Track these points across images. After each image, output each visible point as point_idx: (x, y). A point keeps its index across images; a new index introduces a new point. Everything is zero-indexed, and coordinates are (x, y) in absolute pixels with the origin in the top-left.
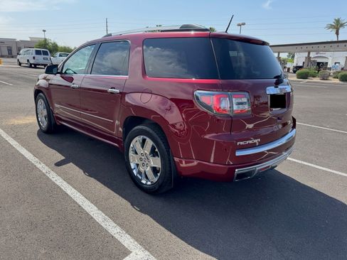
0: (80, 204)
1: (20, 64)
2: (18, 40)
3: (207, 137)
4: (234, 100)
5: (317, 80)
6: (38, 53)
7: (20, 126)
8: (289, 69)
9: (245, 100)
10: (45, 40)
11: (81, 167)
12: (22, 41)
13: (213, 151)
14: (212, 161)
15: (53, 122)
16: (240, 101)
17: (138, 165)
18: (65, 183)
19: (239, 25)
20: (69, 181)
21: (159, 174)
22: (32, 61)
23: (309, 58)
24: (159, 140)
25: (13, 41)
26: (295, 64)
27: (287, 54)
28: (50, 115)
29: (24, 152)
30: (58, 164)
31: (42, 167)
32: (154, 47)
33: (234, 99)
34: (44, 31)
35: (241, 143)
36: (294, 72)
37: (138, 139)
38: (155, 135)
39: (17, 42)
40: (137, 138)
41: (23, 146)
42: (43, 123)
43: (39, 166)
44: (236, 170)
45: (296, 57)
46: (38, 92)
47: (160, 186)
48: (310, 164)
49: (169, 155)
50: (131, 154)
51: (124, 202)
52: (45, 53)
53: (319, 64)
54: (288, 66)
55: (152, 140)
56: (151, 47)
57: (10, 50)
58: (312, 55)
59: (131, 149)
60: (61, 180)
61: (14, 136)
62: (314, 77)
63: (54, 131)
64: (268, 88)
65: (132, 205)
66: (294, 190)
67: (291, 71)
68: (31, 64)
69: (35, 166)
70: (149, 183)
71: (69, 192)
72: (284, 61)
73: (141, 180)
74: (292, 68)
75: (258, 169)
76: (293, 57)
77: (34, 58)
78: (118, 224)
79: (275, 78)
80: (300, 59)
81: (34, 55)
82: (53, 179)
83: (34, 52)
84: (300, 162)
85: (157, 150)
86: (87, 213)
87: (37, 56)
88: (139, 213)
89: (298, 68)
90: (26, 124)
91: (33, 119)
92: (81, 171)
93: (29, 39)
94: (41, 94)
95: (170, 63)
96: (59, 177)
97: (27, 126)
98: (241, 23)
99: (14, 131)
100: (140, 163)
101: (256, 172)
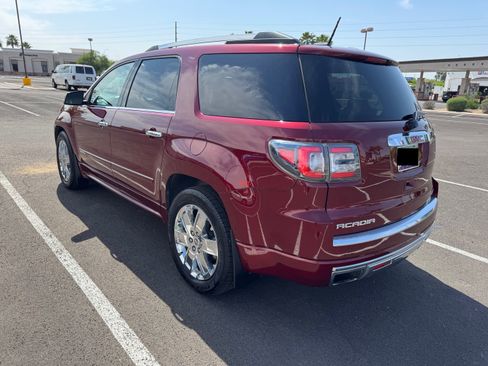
0: (96, 306)
1: (56, 86)
2: (56, 52)
3: (290, 214)
4: (333, 157)
5: (478, 113)
6: (79, 70)
7: (36, 178)
8: (436, 96)
9: (350, 156)
10: (92, 52)
11: (108, 244)
12: (61, 54)
13: (300, 233)
14: (296, 252)
15: (77, 173)
16: (344, 158)
17: (186, 248)
18: (80, 269)
19: (364, 31)
20: (86, 267)
21: (215, 266)
22: (71, 82)
23: (467, 79)
24: (216, 213)
25: (49, 53)
26: (446, 89)
27: (435, 74)
28: (75, 164)
29: (33, 218)
30: (77, 239)
31: (53, 243)
32: (231, 65)
33: (331, 155)
34: (90, 40)
35: (344, 226)
36: (445, 100)
37: (187, 209)
38: (210, 204)
39: (54, 56)
40: (185, 208)
41: (33, 208)
42: (65, 174)
43: (49, 241)
44: (334, 269)
45: (448, 77)
46: (59, 130)
47: (217, 285)
48: (460, 251)
49: (229, 237)
50: (177, 230)
51: (162, 305)
52: (89, 71)
53: (482, 88)
54: (435, 91)
55: (206, 212)
56: (227, 66)
57: (45, 66)
58: (473, 75)
59: (177, 224)
60: (76, 265)
61: (24, 192)
62: (474, 108)
63: (79, 187)
64: (390, 137)
65: (173, 311)
66: (431, 295)
67: (440, 99)
68: (70, 86)
69: (43, 241)
70: (201, 278)
71: (82, 286)
72: (429, 83)
73: (190, 271)
74: (441, 94)
75: (370, 266)
76: (444, 78)
77: (74, 77)
78: (147, 344)
79: (405, 118)
80: (454, 81)
81: (74, 73)
82: (64, 264)
83: (74, 70)
84: (444, 246)
85: (212, 229)
86: (103, 322)
87: (78, 76)
88: (180, 325)
89: (451, 94)
90: (45, 174)
91: (53, 168)
92: (108, 251)
93: (70, 52)
94: (63, 133)
95: (249, 90)
96: (73, 260)
97: (45, 176)
98: (366, 28)
99: (25, 185)
100: (189, 246)
101: (366, 273)
